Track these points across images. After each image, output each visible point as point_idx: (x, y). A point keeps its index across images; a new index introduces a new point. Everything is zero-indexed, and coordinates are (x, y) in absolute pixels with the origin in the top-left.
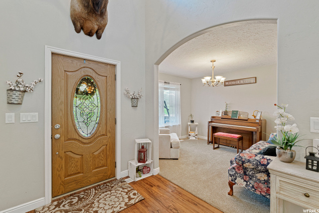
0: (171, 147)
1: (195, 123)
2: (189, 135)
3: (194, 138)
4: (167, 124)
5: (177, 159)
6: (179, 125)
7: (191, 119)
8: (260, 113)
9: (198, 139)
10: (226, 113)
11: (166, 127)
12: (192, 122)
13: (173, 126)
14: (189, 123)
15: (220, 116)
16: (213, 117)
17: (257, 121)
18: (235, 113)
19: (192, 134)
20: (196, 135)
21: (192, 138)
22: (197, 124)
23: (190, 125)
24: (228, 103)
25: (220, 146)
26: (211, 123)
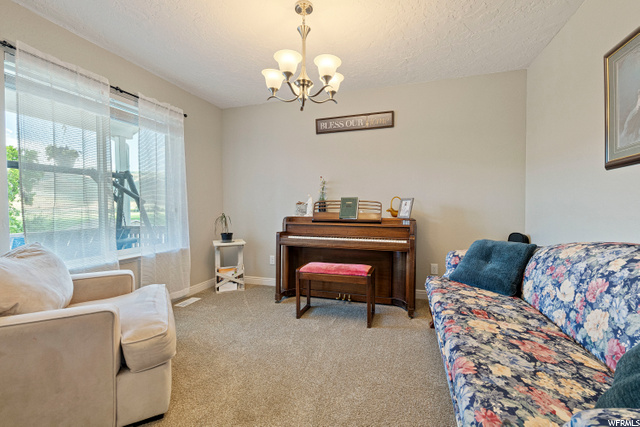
0: (123, 367)
1: (237, 242)
2: (219, 280)
3: (234, 287)
4: (127, 254)
5: (160, 417)
6: (183, 252)
7: (222, 229)
8: (409, 202)
9: (246, 286)
10: (322, 206)
11: (123, 263)
12: (227, 237)
13: (158, 256)
14: (217, 243)
15: (309, 214)
16: (289, 219)
17: (406, 223)
18: (349, 204)
19: (228, 274)
20: (240, 277)
21: (225, 287)
22: (243, 242)
23: (219, 247)
24: (326, 180)
25: (314, 301)
26: (284, 238)
